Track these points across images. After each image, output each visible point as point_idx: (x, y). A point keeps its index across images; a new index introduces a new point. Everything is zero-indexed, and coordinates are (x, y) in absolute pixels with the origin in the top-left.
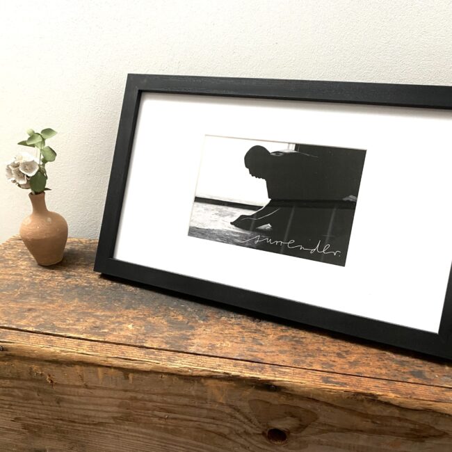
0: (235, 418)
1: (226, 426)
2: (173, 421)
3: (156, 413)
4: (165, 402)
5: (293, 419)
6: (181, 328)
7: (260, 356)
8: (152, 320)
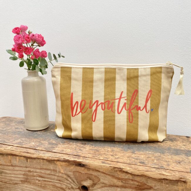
0: (68, 180)
1: (64, 185)
2: (44, 182)
3: (38, 178)
4: (41, 173)
5: (90, 180)
6: (53, 145)
7: (80, 154)
8: (42, 142)
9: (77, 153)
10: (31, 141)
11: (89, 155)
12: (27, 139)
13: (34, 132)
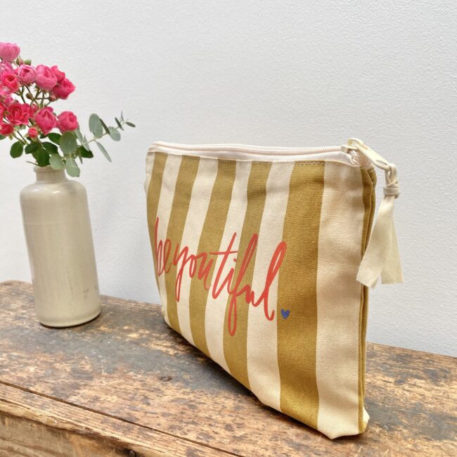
6: (79, 378)
7: (138, 415)
8: (57, 365)
9: (131, 412)
10: (30, 362)
11: (162, 420)
12: (23, 355)
13: (56, 330)
